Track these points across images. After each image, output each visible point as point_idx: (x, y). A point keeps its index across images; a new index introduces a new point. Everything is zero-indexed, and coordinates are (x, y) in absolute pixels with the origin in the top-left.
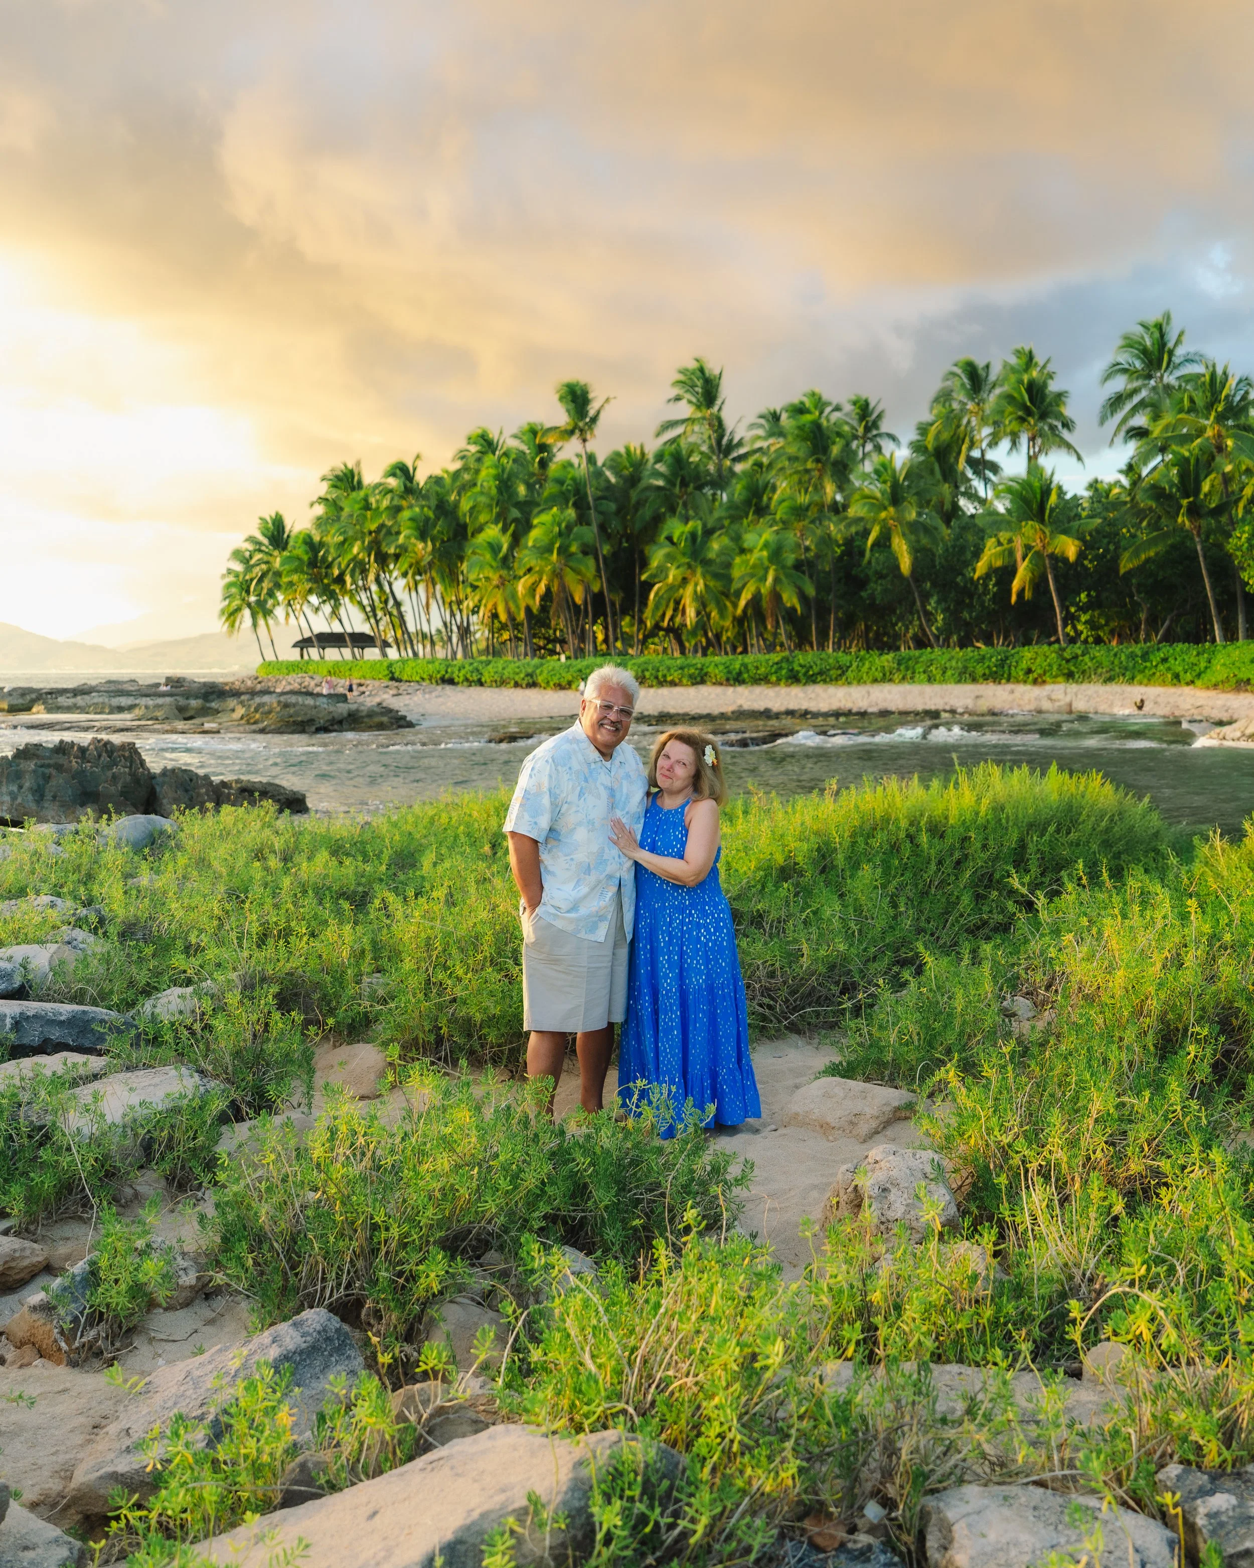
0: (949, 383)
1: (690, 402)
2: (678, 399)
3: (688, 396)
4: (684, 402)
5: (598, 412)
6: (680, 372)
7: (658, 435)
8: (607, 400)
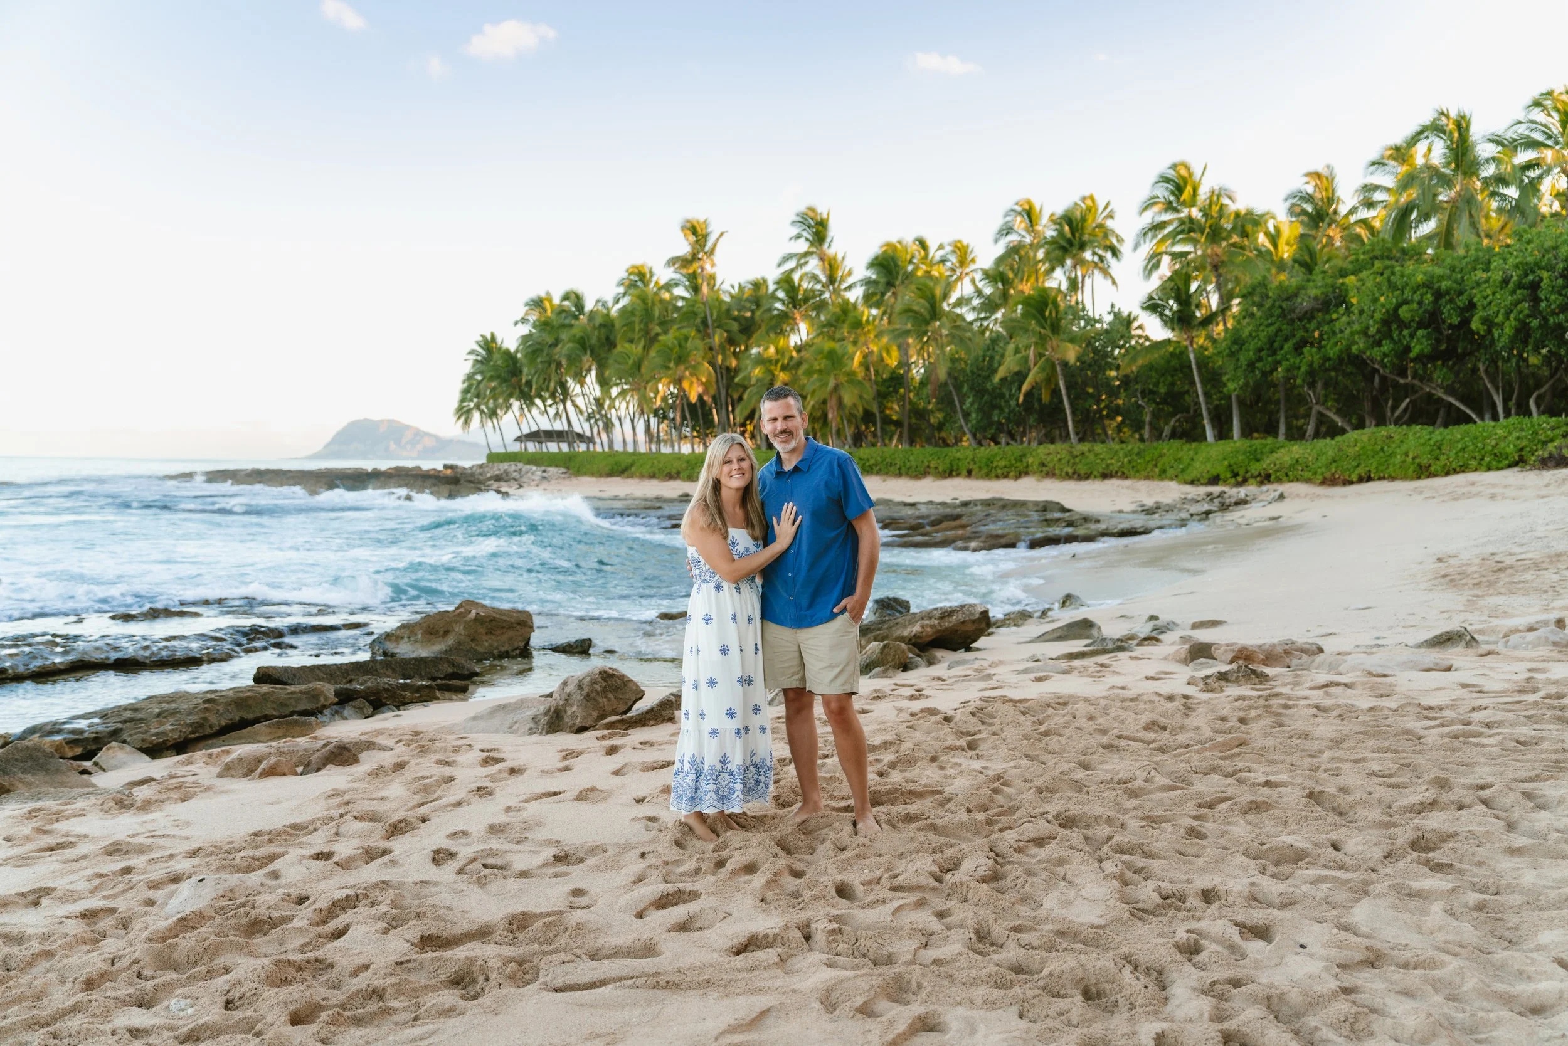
0: (1008, 219)
1: (807, 239)
2: (798, 237)
3: (805, 234)
4: (803, 239)
5: (715, 245)
6: (798, 215)
7: (780, 265)
8: (722, 234)
